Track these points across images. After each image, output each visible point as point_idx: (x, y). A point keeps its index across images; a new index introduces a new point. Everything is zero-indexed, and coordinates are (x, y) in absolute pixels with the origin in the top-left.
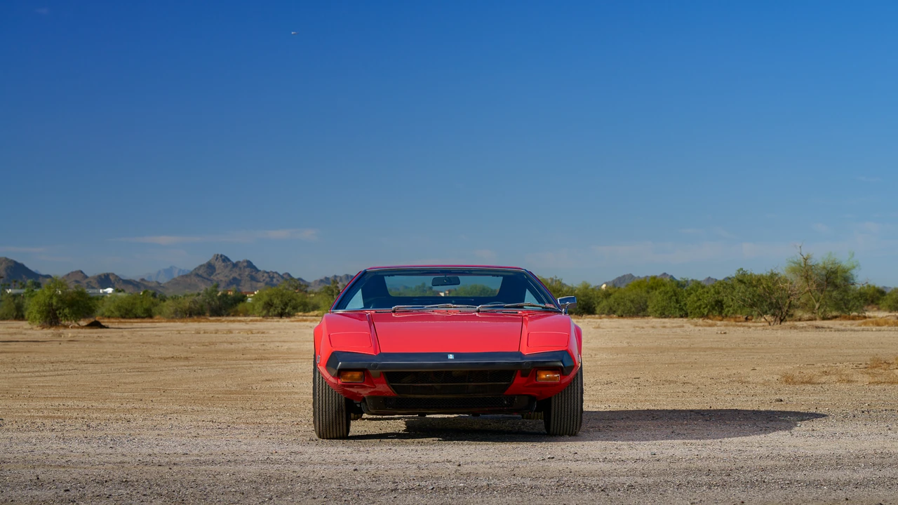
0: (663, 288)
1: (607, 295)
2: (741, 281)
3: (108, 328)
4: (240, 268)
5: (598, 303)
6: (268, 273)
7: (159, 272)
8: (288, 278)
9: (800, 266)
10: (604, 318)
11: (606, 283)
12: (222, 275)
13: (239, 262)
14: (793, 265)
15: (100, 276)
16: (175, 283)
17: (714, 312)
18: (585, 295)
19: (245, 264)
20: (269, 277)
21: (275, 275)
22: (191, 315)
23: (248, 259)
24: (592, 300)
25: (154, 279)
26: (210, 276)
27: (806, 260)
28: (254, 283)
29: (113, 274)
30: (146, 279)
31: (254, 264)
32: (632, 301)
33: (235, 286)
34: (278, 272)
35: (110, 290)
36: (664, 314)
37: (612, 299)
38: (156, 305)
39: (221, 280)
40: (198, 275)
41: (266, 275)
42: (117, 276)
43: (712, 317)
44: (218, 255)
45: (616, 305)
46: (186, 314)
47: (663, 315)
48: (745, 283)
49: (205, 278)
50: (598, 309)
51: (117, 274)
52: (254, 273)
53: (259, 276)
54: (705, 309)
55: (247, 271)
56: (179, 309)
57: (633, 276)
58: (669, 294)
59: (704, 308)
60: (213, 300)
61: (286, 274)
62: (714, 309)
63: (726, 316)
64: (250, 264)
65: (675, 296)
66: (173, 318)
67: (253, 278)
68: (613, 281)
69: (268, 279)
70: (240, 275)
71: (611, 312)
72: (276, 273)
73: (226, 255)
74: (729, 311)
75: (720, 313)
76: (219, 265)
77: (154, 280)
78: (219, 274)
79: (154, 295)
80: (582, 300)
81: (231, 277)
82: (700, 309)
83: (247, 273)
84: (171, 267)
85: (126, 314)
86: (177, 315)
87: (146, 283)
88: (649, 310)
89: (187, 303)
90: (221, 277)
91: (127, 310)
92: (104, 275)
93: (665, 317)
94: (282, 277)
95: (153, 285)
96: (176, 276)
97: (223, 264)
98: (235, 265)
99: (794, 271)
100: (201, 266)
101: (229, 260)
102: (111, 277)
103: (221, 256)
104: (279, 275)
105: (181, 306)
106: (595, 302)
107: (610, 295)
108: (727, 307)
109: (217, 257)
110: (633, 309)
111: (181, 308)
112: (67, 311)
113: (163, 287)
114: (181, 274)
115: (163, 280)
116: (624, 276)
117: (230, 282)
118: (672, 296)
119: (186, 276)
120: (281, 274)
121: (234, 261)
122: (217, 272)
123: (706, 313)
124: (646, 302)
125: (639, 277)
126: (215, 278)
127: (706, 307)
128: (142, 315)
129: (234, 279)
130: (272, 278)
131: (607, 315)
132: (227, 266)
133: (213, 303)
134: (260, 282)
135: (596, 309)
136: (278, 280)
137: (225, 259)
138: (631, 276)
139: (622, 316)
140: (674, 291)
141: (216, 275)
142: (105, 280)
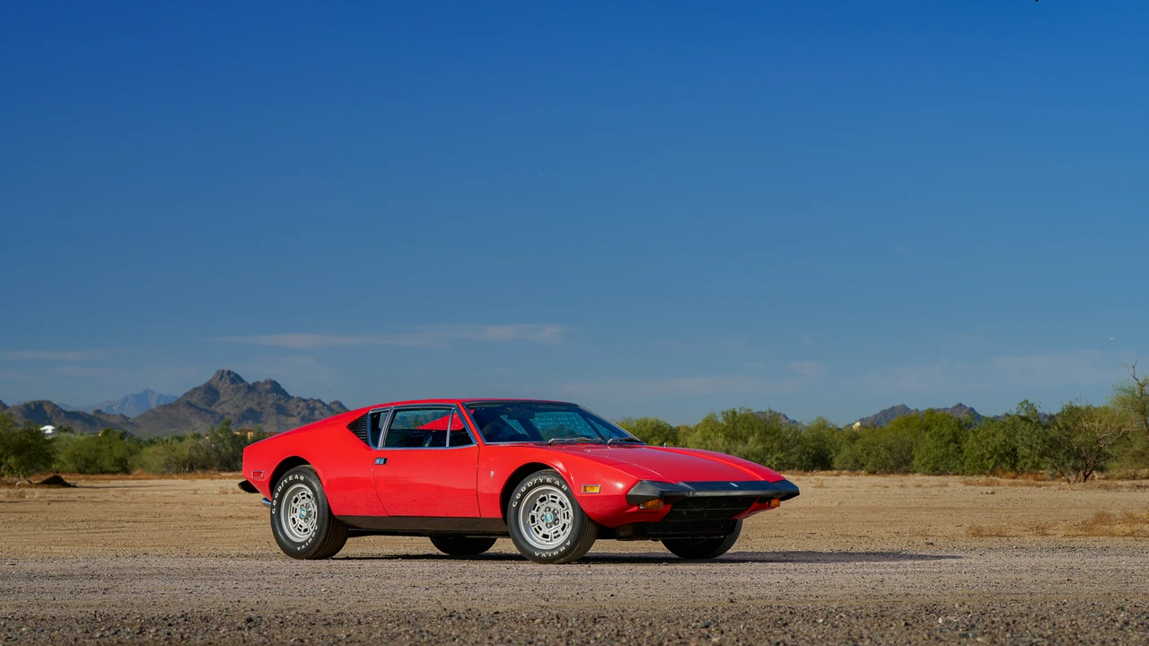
0: (935, 429)
1: (854, 437)
2: (1025, 419)
3: (75, 487)
4: (260, 393)
5: (838, 451)
6: (306, 401)
7: (126, 399)
8: (339, 410)
9: (1134, 395)
10: (846, 474)
11: (861, 420)
12: (229, 405)
13: (259, 383)
14: (1123, 394)
15: (27, 406)
16: (152, 417)
17: (1004, 465)
18: (818, 438)
19: (268, 387)
20: (308, 406)
21: (318, 405)
22: (192, 469)
23: (273, 379)
24: (827, 447)
25: (116, 410)
26: (211, 406)
27: (1142, 386)
28: (283, 418)
29: (49, 402)
30: (103, 410)
31: (282, 387)
32: (890, 449)
33: (250, 422)
34: (323, 400)
35: (49, 429)
36: (937, 469)
37: (858, 445)
38: (132, 452)
39: (228, 413)
40: (190, 405)
41: (302, 404)
42: (55, 406)
43: (1000, 472)
44: (223, 372)
45: (865, 455)
46: (185, 467)
47: (935, 471)
48: (1031, 422)
49: (201, 410)
50: (836, 462)
51: (55, 402)
52: (282, 402)
53: (291, 405)
54: (990, 461)
55: (272, 398)
56: (174, 460)
57: (908, 409)
58: (946, 439)
59: (988, 459)
60: (224, 446)
61: (335, 403)
62: (1003, 460)
63: (1023, 472)
64: (275, 387)
65: (956, 442)
66: (163, 473)
67: (281, 410)
68: (875, 416)
69: (306, 412)
70: (259, 404)
71: (856, 466)
72: (319, 401)
73: (236, 372)
74: (1025, 464)
75: (1013, 466)
76: (225, 387)
77: (116, 413)
78: (224, 402)
79: (122, 437)
80: (810, 447)
81: (245, 408)
82: (982, 460)
83: (271, 402)
84: (146, 391)
85: (87, 467)
86: (169, 468)
87: (104, 418)
88: (915, 462)
89: (185, 449)
90: (227, 408)
91: (87, 460)
92: (35, 403)
93: (939, 475)
94: (329, 408)
95: (114, 421)
96: (153, 406)
97: (232, 386)
98: (252, 388)
99: (1124, 402)
100: (196, 389)
101: (241, 380)
102: (46, 408)
103: (229, 373)
104: (324, 404)
105: (176, 454)
106: (832, 450)
107: (858, 437)
108: (1023, 457)
109: (222, 375)
110: (891, 462)
111: (176, 458)
112: (12, 460)
113: (132, 424)
114: (162, 403)
115: (133, 412)
116: (893, 408)
117: (243, 416)
118: (949, 442)
119: (171, 406)
120: (327, 403)
121: (250, 382)
122: (221, 400)
123: (990, 467)
124: (910, 450)
125: (917, 410)
126: (219, 410)
127: (992, 457)
128: (112, 469)
129: (251, 411)
130: (312, 410)
131: (850, 470)
132: (238, 390)
133: (224, 450)
134: (295, 416)
135: (834, 460)
136: (322, 414)
137: (235, 379)
138: (905, 408)
139: (874, 473)
140: (955, 435)
141: (220, 404)
142: (38, 412)
